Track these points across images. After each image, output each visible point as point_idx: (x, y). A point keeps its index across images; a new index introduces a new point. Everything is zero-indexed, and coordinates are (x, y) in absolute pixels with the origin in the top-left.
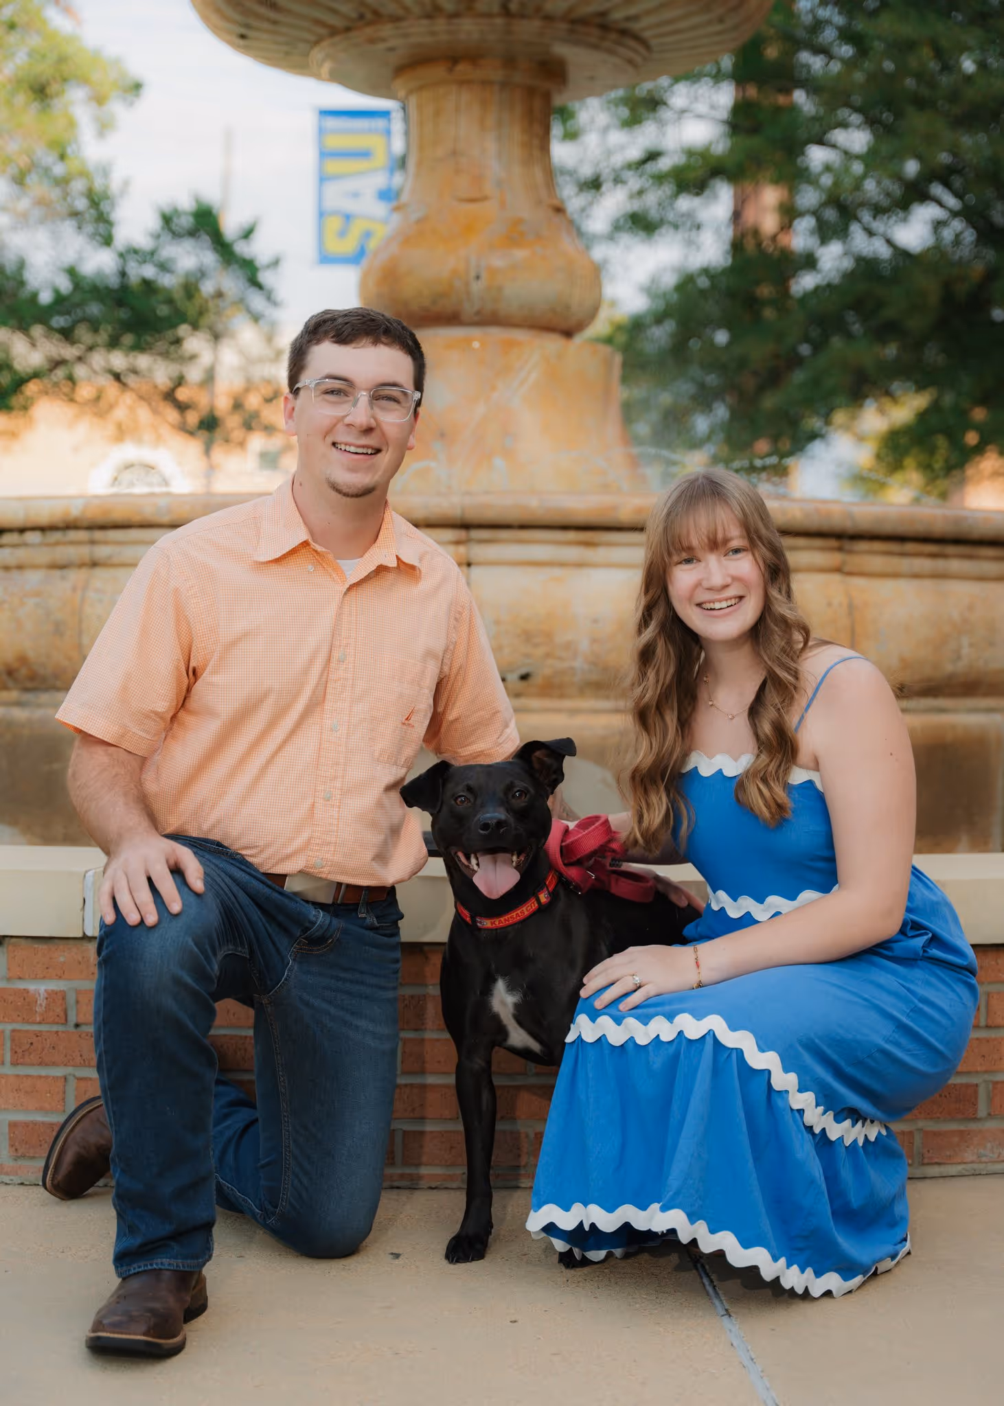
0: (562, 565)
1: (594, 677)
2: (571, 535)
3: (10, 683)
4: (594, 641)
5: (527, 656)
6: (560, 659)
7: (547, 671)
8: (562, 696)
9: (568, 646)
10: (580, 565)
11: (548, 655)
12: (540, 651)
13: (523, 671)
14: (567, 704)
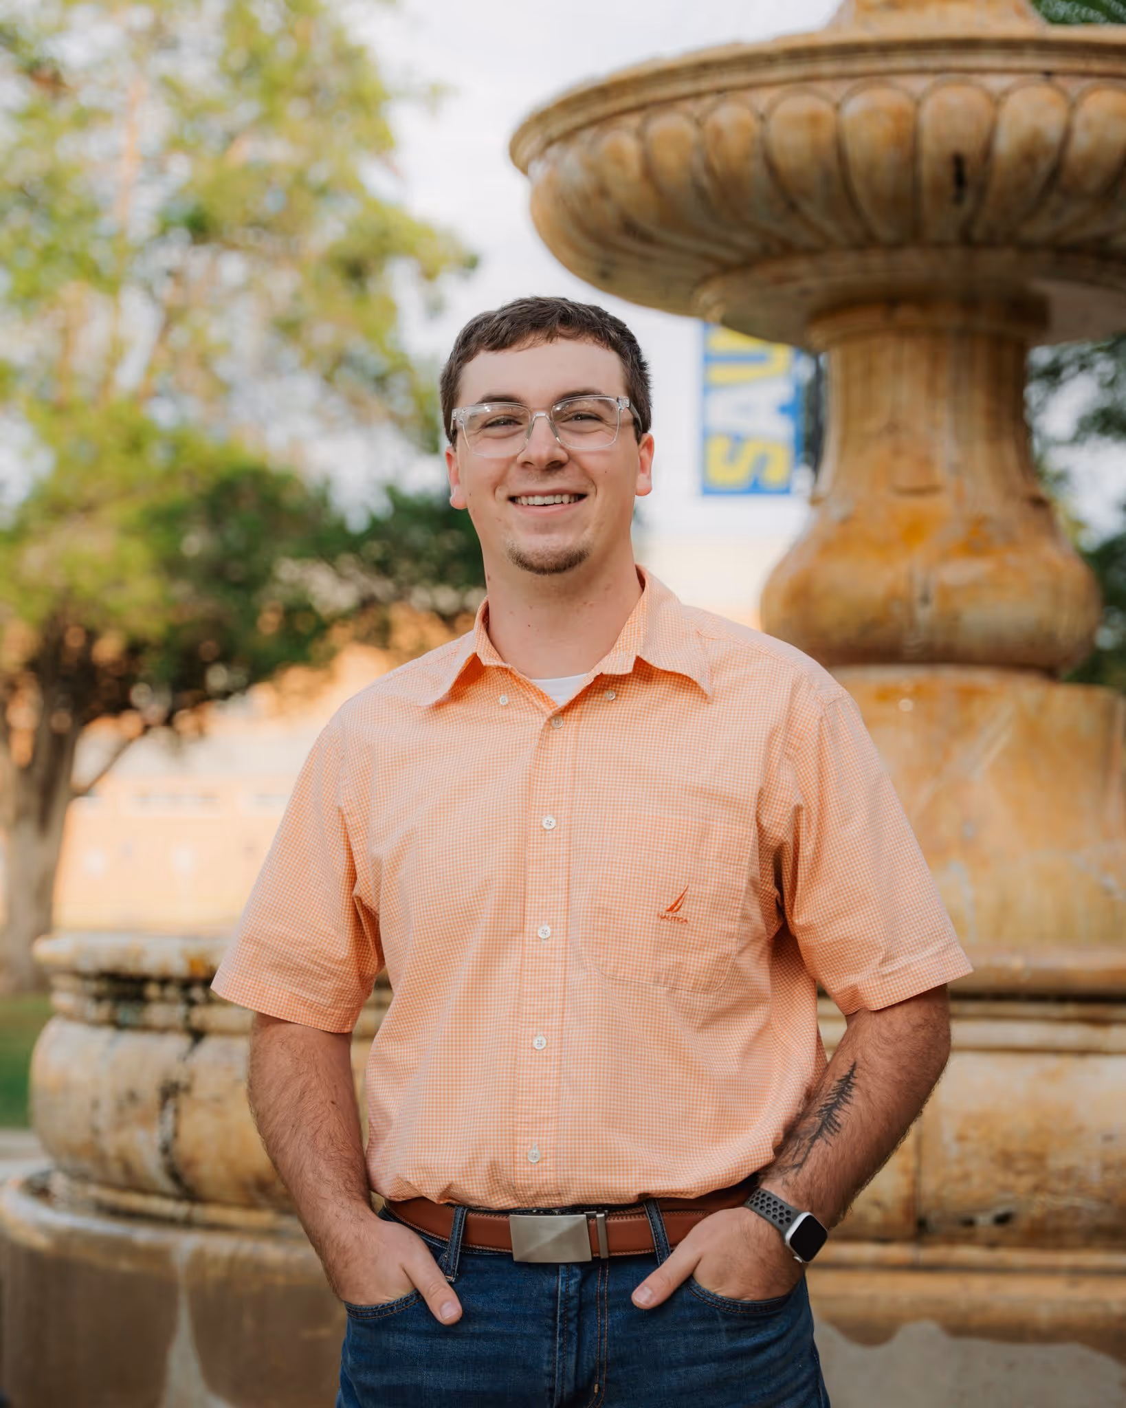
0: (1058, 1051)
1: (1107, 1219)
2: (1071, 1010)
3: (263, 1201)
4: (1106, 1168)
5: (1005, 1188)
6: (1054, 1193)
7: (1036, 1212)
8: (1060, 1246)
9: (1067, 1174)
10: (1083, 1052)
11: (1037, 1189)
12: (1026, 1182)
13: (1000, 1210)
14: (1067, 1259)
